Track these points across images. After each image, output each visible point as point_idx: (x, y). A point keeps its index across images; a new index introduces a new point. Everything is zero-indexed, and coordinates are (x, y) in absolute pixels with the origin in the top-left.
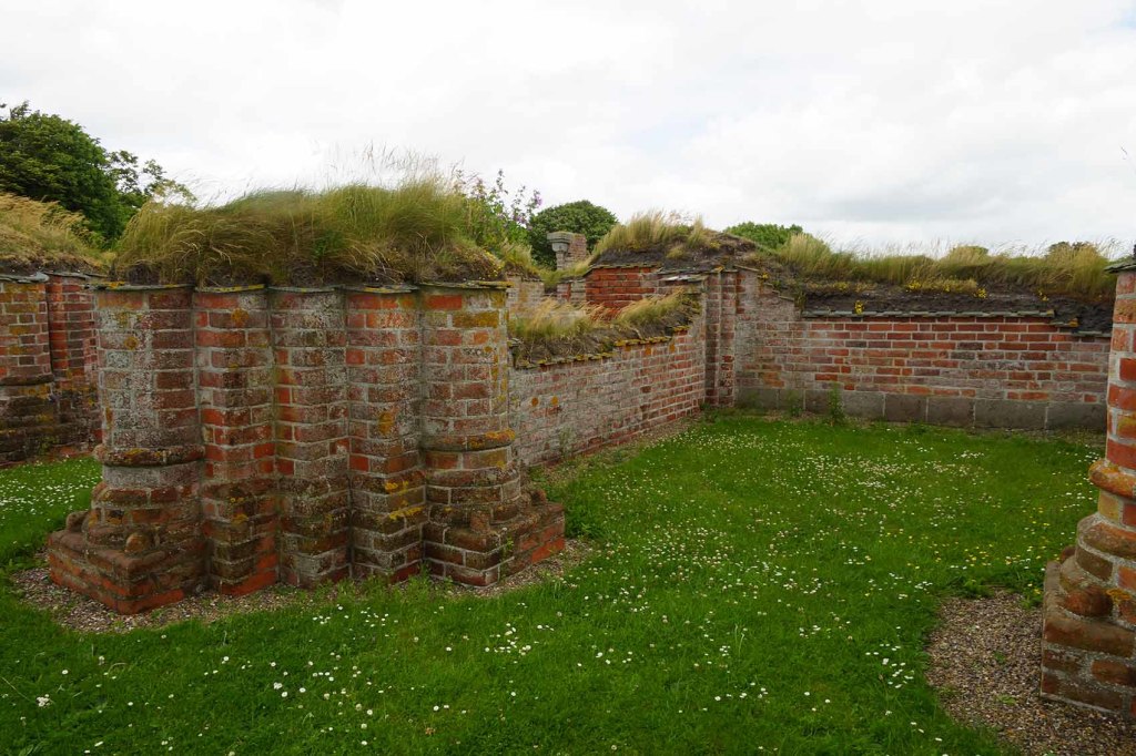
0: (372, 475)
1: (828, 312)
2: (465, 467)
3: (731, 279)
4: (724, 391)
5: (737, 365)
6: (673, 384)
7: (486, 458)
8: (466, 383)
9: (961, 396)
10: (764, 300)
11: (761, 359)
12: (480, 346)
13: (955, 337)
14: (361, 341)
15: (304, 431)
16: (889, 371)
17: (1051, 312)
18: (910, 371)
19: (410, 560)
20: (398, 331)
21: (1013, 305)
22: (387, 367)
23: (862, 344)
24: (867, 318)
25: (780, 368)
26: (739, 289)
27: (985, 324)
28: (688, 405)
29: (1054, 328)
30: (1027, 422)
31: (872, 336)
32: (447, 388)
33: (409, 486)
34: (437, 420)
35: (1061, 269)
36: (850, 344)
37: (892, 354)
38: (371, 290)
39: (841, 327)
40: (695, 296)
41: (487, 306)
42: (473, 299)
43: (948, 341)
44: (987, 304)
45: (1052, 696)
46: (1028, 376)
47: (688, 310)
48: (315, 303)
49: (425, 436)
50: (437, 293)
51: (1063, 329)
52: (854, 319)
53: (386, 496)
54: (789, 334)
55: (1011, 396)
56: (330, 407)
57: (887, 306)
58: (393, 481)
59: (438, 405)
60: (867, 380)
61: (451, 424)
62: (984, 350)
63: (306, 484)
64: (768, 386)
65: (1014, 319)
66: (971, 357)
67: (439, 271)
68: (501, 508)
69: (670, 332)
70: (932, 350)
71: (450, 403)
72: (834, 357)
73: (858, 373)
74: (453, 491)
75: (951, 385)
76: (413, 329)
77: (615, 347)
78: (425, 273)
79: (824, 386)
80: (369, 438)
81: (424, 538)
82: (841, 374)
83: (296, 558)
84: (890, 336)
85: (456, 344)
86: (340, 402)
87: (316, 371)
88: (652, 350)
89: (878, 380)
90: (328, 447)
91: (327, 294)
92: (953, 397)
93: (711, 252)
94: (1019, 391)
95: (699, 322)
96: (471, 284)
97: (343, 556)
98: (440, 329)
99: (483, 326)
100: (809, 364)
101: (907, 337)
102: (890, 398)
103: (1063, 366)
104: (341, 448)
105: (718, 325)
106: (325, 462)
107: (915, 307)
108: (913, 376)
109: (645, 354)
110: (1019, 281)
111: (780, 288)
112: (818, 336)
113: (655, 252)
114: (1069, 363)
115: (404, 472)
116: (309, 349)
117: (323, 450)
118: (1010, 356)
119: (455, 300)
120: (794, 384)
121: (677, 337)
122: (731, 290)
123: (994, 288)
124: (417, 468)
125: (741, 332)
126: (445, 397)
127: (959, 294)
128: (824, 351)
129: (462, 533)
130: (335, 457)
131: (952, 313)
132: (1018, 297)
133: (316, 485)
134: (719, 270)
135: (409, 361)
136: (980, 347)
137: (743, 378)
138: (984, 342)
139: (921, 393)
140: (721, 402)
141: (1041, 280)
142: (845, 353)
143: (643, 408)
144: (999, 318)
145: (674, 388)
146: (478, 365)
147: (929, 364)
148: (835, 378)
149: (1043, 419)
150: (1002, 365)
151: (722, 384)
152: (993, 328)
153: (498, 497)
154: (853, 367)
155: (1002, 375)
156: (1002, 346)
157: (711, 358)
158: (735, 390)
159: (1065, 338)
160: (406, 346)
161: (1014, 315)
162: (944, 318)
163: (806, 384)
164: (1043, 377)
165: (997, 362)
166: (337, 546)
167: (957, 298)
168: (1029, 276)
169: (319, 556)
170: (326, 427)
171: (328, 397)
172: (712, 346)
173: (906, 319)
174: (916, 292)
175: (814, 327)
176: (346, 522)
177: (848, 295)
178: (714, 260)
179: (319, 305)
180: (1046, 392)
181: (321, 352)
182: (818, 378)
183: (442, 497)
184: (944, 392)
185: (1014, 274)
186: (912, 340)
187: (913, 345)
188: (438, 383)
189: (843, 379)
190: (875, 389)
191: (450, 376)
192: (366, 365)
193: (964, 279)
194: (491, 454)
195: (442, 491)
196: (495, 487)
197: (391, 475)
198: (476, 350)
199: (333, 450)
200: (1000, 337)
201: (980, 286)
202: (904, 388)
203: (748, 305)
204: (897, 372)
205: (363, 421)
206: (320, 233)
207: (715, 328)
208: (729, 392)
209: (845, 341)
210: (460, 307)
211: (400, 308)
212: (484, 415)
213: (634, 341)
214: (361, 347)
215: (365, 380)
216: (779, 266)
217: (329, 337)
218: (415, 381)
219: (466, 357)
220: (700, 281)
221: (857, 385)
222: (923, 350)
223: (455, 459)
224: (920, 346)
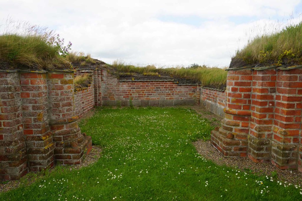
0: (36, 135)
1: (125, 80)
2: (66, 128)
3: (100, 71)
4: (99, 102)
5: (102, 95)
6: (88, 101)
7: (72, 125)
8: (65, 102)
9: (157, 99)
10: (109, 77)
11: (109, 93)
12: (69, 90)
13: (155, 86)
14: (28, 89)
15: (9, 123)
16: (141, 94)
17: (173, 80)
18: (146, 94)
19: (51, 162)
20: (42, 85)
21: (166, 78)
22: (40, 98)
23: (134, 88)
24: (135, 82)
25: (114, 95)
26: (102, 74)
27: (161, 83)
28: (91, 106)
29: (174, 83)
30: (170, 104)
31: (137, 86)
32: (59, 104)
33: (49, 137)
34: (56, 115)
35: (174, 70)
36: (131, 88)
37: (141, 90)
38: (32, 71)
39: (129, 84)
40: (91, 76)
41: (71, 77)
42: (67, 75)
43: (153, 87)
44: (161, 78)
45: (227, 157)
46: (170, 94)
47: (90, 80)
48: (10, 76)
49: (51, 120)
50: (54, 73)
51: (176, 84)
52: (132, 82)
53: (43, 141)
54: (116, 86)
55: (167, 99)
56: (17, 113)
57: (139, 79)
58: (44, 136)
59: (56, 110)
60: (136, 97)
61: (61, 115)
62: (161, 89)
63: (11, 142)
64: (111, 100)
65: (167, 82)
66: (158, 91)
67: (55, 66)
68: (79, 140)
69: (87, 86)
70: (150, 89)
71: (60, 109)
72: (128, 92)
73: (134, 95)
74: (63, 137)
75: (155, 97)
76: (46, 85)
77: (76, 91)
78: (50, 66)
79: (126, 99)
80: (33, 123)
81: (54, 154)
82: (129, 96)
83: (8, 170)
84: (141, 86)
85: (62, 90)
86: (20, 111)
87: (12, 101)
88: (84, 91)
89: (139, 97)
90: (17, 128)
91: (14, 72)
92: (155, 100)
93: (93, 64)
94: (168, 98)
95: (93, 83)
96: (67, 70)
97: (26, 165)
98: (56, 85)
99: (70, 84)
100: (121, 94)
101: (144, 86)
102: (142, 101)
103: (176, 92)
104: (21, 128)
105: (97, 84)
106: (16, 133)
107: (146, 79)
108: (146, 95)
109: (83, 92)
110: (166, 73)
111: (113, 74)
112: (124, 86)
113: (76, 63)
114: (177, 91)
115: (46, 133)
116: (10, 93)
117: (15, 129)
118: (166, 90)
119: (61, 76)
120: (118, 99)
121: (88, 88)
122: (100, 74)
123: (162, 75)
124: (49, 131)
125: (103, 86)
126: (58, 107)
127: (155, 76)
128: (125, 90)
129: (70, 149)
130: (19, 131)
131: (154, 80)
132: (167, 77)
133: (15, 142)
134: (97, 69)
135: (45, 96)
136: (160, 88)
137: (104, 98)
138: (161, 87)
139: (148, 99)
140: (99, 105)
141: (171, 73)
142: (130, 90)
143: (83, 108)
144: (163, 81)
145: (89, 102)
146: (69, 96)
147: (150, 92)
148: (128, 97)
149: (173, 104)
150: (165, 92)
151: (99, 100)
152: (162, 84)
153: (77, 136)
154: (132, 94)
155: (165, 94)
156: (164, 88)
157: (96, 93)
158: (102, 101)
159: (176, 86)
160: (44, 90)
161: (166, 81)
162: (152, 82)
163: (121, 99)
164: (173, 94)
165: (164, 91)
166: (24, 162)
167: (155, 77)
168: (168, 72)
169: (19, 167)
170: (16, 121)
171: (16, 110)
172: (96, 90)
173: (144, 82)
174: (146, 75)
175: (122, 84)
176: (26, 153)
177: (130, 76)
178: (95, 66)
179: (12, 77)
180: (173, 97)
181: (13, 94)
182: (124, 97)
183: (60, 139)
184: (153, 99)
185: (165, 72)
186: (146, 87)
187: (146, 88)
188: (56, 102)
189: (130, 97)
190: (138, 99)
191: (60, 100)
192: (31, 98)
193: (155, 73)
194: (74, 123)
195: (59, 137)
196: (76, 133)
197: (43, 134)
198: (68, 91)
199: (19, 129)
200: (164, 86)
201: (159, 74)
202: (144, 99)
203: (104, 79)
204: (143, 95)
205: (30, 117)
206: (11, 50)
207: (96, 85)
208: (101, 102)
209: (130, 87)
210: (63, 77)
211: (42, 78)
212: (71, 112)
213: (80, 89)
214: (28, 92)
215: (30, 103)
216: (112, 68)
217: (15, 88)
218: (47, 102)
219: (65, 94)
220: (92, 72)
221: (134, 98)
222: (148, 89)
223: (63, 126)
224: (148, 88)
